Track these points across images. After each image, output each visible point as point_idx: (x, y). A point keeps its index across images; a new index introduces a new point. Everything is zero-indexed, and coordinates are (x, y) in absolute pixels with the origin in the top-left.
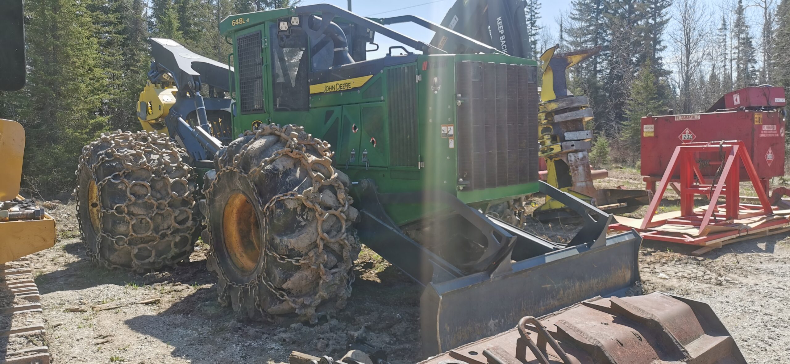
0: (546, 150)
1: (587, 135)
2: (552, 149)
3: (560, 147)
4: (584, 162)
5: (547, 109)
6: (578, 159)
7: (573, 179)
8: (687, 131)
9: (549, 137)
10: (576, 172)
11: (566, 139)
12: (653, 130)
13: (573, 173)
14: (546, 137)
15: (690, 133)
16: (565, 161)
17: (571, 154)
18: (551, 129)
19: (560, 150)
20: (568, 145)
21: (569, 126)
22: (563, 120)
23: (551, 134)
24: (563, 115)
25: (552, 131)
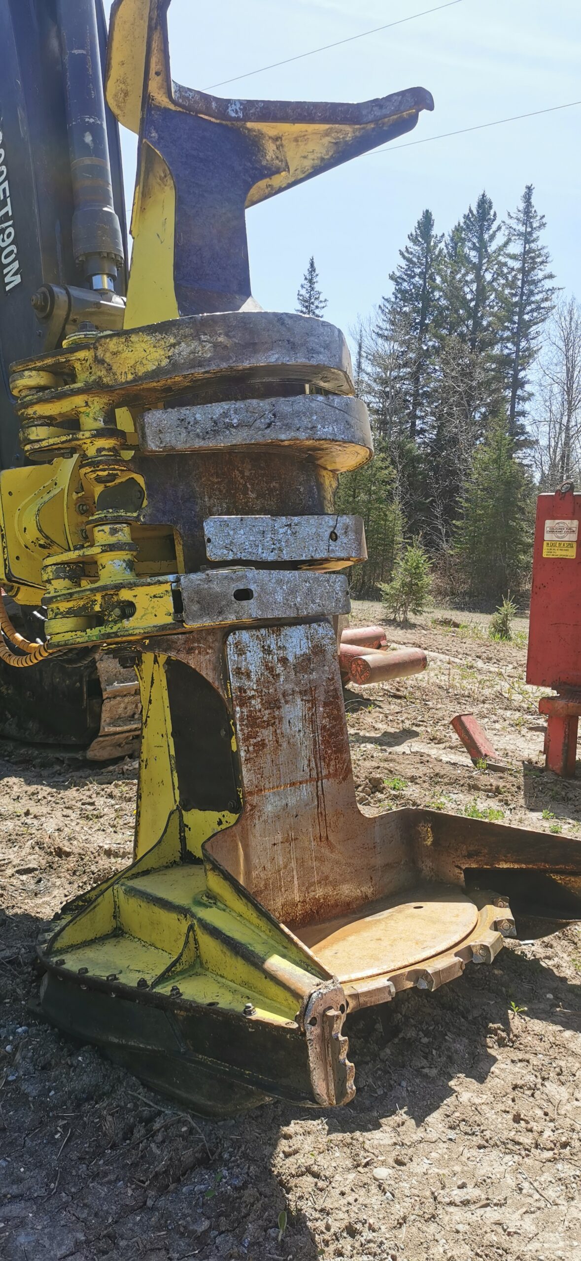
0: (97, 608)
1: (334, 537)
2: (128, 609)
3: (168, 603)
4: (314, 676)
5: (109, 369)
6: (284, 661)
7: (247, 776)
9: (124, 535)
10: (266, 734)
11: (213, 553)
12: (574, 537)
13: (246, 739)
14: (102, 535)
16: (209, 674)
17: (245, 636)
18: (141, 491)
19: (170, 620)
20: (216, 588)
21: (245, 486)
22: (198, 444)
23: (137, 518)
24: (198, 416)
25: (145, 503)
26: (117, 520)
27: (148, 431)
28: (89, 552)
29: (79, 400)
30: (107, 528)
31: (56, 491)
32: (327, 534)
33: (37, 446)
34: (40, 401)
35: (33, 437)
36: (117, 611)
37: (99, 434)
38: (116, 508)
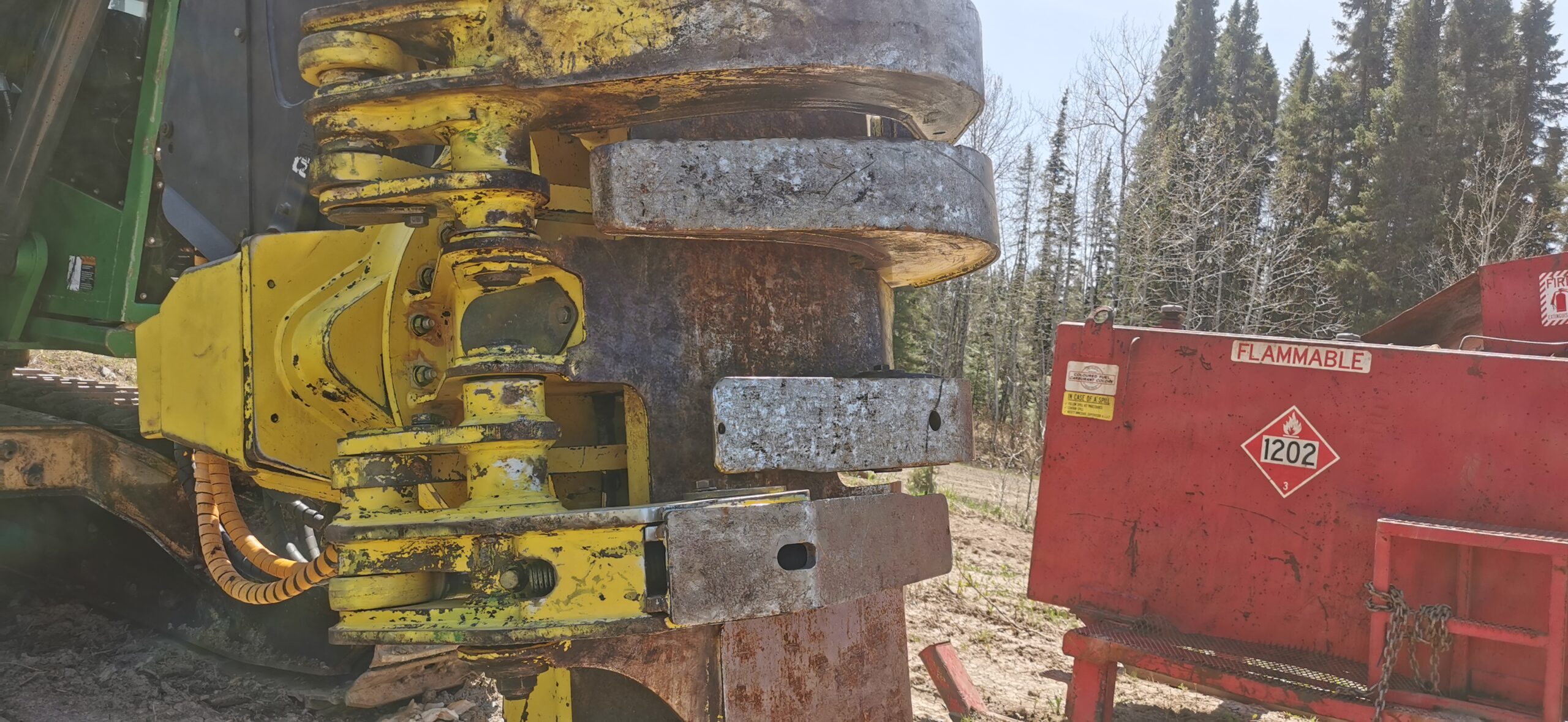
0: (460, 565)
1: (935, 421)
2: (537, 579)
3: (635, 569)
8: (1293, 424)
9: (533, 404)
11: (729, 455)
12: (1111, 390)
14: (484, 403)
15: (1305, 434)
16: (682, 705)
18: (571, 308)
19: (634, 610)
20: (741, 539)
21: (765, 308)
22: (722, 222)
23: (564, 368)
24: (723, 162)
25: (578, 335)
26: (521, 372)
27: (617, 186)
28: (451, 437)
29: (456, 105)
30: (497, 387)
31: (368, 286)
32: (925, 417)
33: (350, 195)
34: (366, 98)
35: (342, 175)
36: (510, 579)
37: (498, 181)
38: (519, 343)
